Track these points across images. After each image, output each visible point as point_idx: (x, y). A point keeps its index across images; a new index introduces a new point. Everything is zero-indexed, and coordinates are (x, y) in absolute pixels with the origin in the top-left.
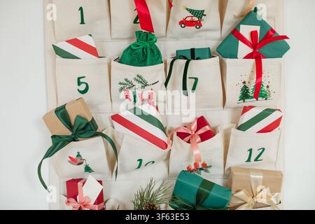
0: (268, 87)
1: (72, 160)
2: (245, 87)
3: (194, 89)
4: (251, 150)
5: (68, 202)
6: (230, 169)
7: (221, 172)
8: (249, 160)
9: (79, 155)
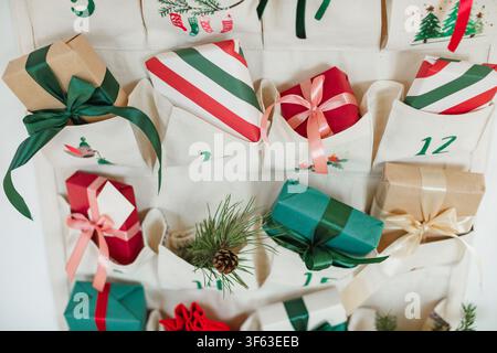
0: (479, 16)
1: (71, 150)
2: (432, 17)
3: (319, 16)
4: (428, 140)
5: (73, 218)
6: (383, 164)
7: (367, 169)
8: (423, 152)
9: (83, 144)
